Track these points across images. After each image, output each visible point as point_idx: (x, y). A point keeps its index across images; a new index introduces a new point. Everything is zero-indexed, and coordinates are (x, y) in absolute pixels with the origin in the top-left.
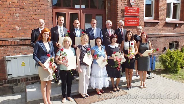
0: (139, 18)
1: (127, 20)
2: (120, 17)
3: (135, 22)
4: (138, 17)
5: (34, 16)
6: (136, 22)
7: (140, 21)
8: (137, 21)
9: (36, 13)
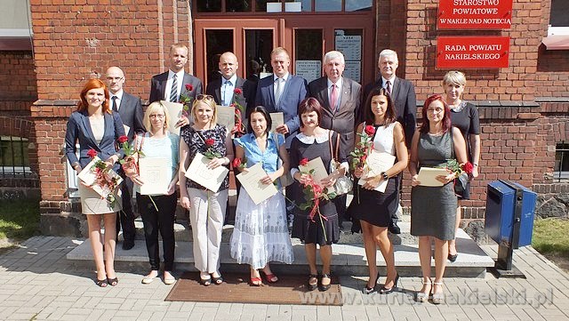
0: (513, 35)
1: (447, 48)
2: (417, 35)
3: (489, 52)
4: (504, 34)
5: (132, 43)
6: (495, 52)
7: (512, 48)
8: (498, 47)
9: (137, 36)
